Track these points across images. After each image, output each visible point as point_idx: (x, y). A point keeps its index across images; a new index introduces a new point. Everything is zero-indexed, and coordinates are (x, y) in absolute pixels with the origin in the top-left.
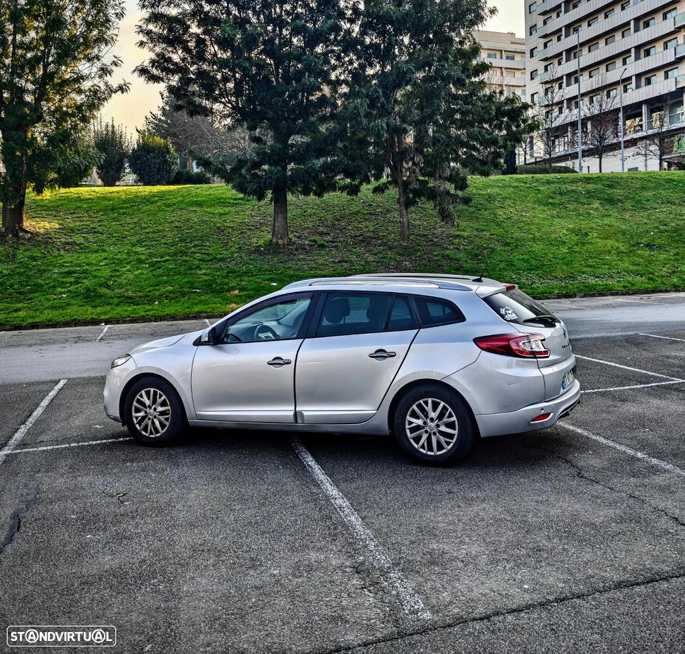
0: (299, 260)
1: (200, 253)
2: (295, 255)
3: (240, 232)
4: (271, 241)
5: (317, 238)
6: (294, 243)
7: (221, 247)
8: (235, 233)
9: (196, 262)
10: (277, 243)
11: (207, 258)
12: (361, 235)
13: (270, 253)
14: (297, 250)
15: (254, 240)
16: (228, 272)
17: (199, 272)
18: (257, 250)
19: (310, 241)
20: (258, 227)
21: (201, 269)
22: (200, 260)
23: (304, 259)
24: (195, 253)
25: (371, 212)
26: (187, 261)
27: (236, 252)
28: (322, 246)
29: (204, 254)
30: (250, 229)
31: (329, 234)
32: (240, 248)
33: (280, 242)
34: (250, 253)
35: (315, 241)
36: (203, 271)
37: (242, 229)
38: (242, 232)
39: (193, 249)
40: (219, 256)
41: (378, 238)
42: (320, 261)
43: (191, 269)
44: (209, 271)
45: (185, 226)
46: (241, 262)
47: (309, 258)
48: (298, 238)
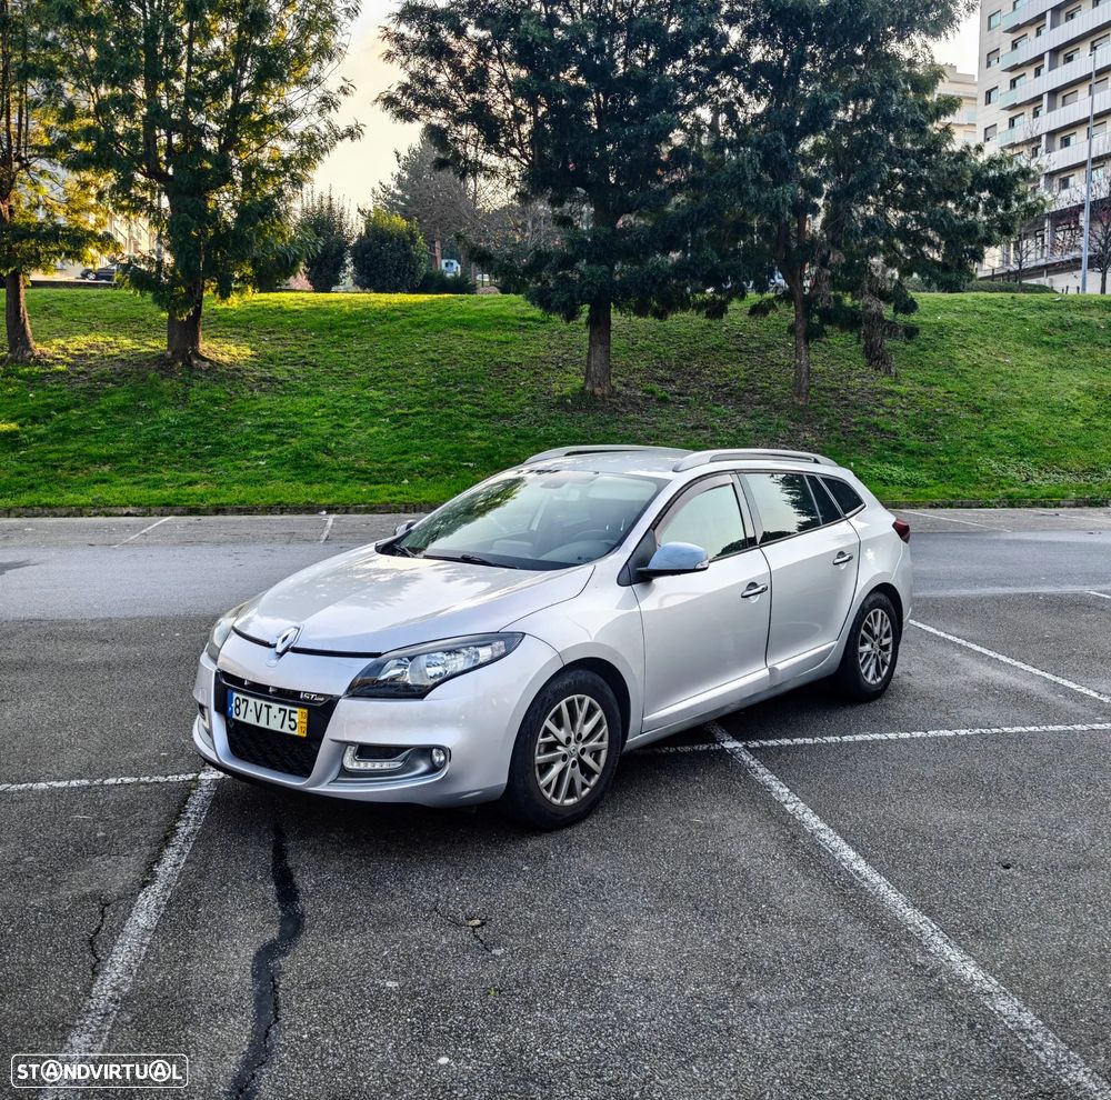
0: (628, 422)
1: (470, 403)
2: (621, 413)
3: (532, 372)
4: (583, 388)
5: (655, 387)
6: (619, 394)
7: (504, 396)
8: (525, 373)
9: (465, 418)
10: (593, 393)
11: (482, 412)
12: (726, 385)
13: (581, 409)
14: (624, 405)
15: (556, 386)
16: (517, 437)
17: (470, 434)
18: (561, 403)
19: (644, 391)
20: (561, 365)
21: (472, 429)
22: (471, 415)
23: (637, 421)
24: (462, 403)
25: (739, 348)
26: (450, 416)
27: (528, 405)
28: (663, 401)
29: (477, 405)
30: (547, 369)
31: (674, 381)
32: (534, 398)
33: (598, 391)
34: (551, 407)
35: (652, 392)
36: (477, 434)
37: (536, 368)
38: (536, 373)
39: (459, 398)
40: (500, 410)
41: (753, 391)
42: (664, 425)
43: (457, 429)
44: (485, 434)
45: (444, 358)
46: (535, 422)
47: (644, 420)
48: (625, 385)
